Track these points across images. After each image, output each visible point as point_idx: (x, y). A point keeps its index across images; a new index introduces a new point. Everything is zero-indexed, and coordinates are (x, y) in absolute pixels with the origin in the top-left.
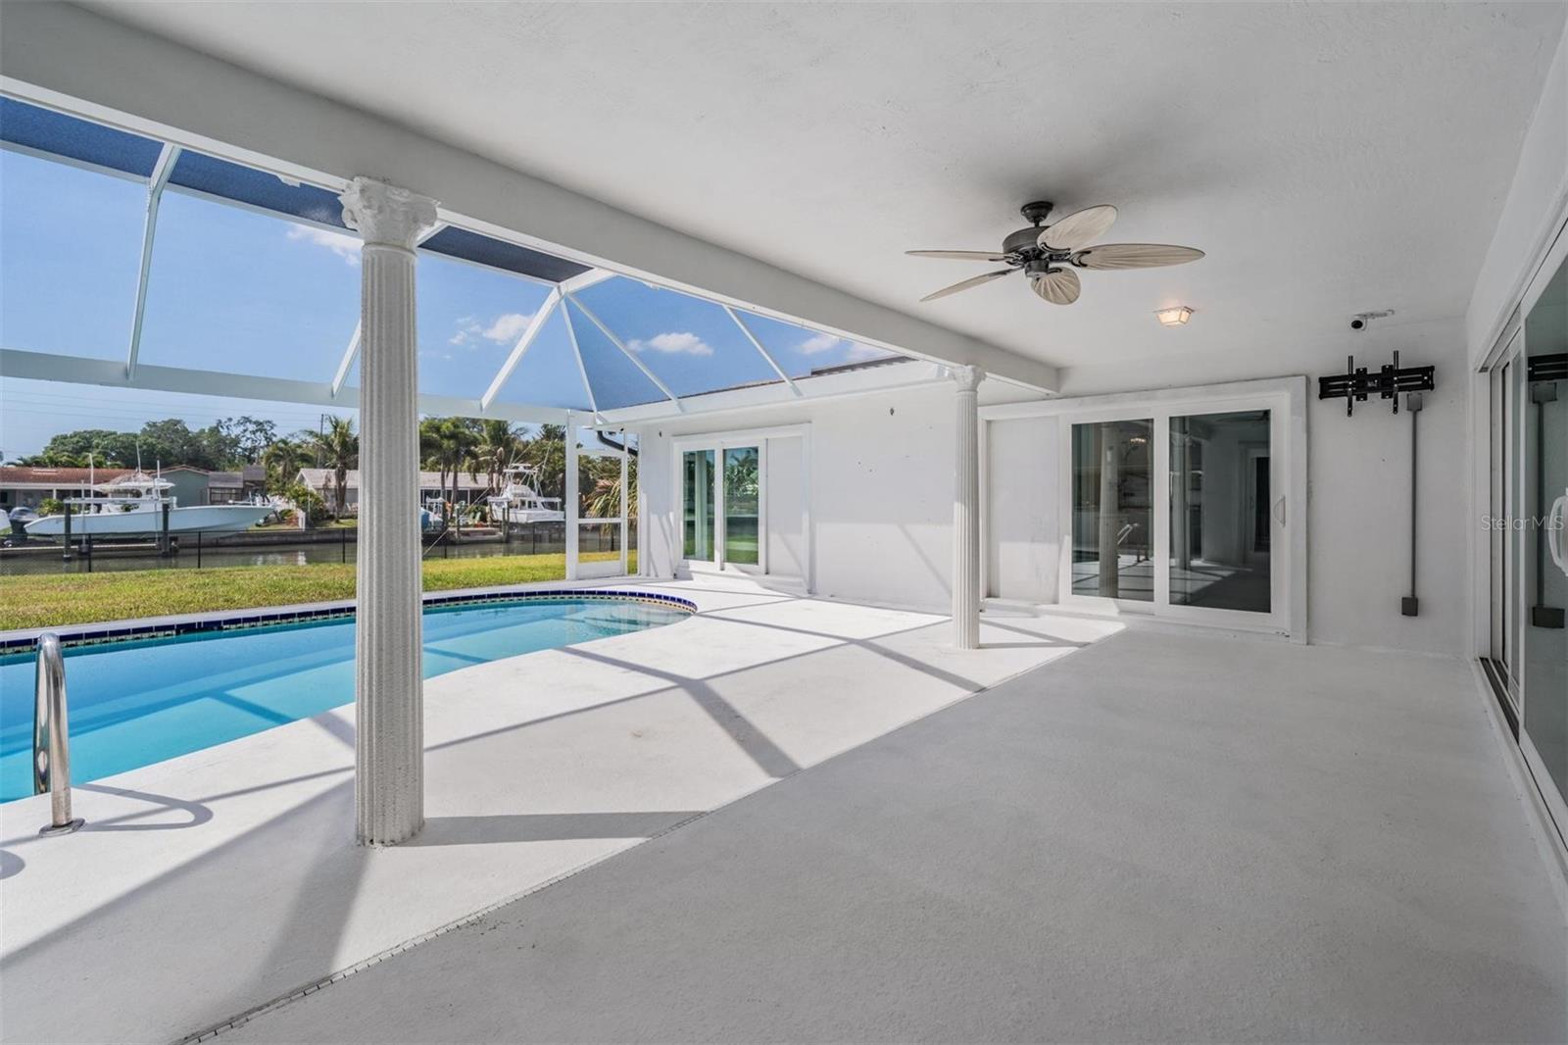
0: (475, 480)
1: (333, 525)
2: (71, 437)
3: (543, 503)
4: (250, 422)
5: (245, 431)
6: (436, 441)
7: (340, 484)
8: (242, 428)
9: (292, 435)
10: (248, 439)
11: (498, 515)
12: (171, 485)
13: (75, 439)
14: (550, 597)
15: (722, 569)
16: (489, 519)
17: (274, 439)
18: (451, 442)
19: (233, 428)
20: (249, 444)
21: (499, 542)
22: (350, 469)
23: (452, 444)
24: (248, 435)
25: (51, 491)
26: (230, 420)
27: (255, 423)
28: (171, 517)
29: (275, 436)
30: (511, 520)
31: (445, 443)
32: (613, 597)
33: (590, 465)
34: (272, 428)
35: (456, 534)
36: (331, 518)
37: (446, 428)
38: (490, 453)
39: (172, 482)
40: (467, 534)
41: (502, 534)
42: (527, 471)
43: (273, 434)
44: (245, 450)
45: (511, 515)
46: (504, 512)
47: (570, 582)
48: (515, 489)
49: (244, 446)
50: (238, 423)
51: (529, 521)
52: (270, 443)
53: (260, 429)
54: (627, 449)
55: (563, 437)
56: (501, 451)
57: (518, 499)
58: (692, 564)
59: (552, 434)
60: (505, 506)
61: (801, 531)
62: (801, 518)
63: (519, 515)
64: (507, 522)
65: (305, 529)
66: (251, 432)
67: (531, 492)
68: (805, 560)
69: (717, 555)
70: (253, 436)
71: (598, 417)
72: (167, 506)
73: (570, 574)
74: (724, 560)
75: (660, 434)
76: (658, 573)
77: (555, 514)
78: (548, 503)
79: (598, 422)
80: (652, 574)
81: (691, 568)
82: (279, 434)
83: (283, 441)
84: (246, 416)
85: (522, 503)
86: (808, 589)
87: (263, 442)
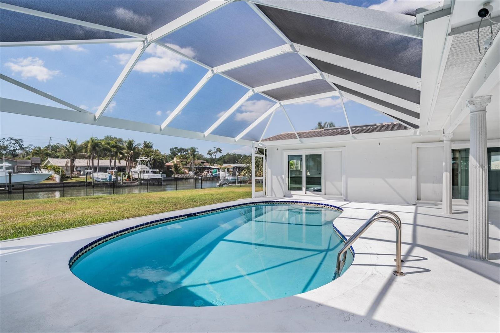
0: (120, 163)
1: (70, 181)
3: (151, 171)
4: (13, 140)
5: (10, 143)
6: (109, 148)
7: (72, 164)
8: (9, 142)
9: (31, 145)
10: (12, 146)
11: (136, 176)
12: (11, 165)
14: (265, 203)
15: (306, 193)
16: (131, 178)
17: (23, 146)
18: (115, 149)
19: (5, 142)
20: (12, 148)
21: (137, 186)
22: (76, 159)
23: (115, 150)
24: (11, 144)
26: (4, 139)
27: (15, 140)
28: (12, 177)
29: (24, 145)
30: (141, 178)
31: (112, 149)
32: (285, 203)
33: (163, 158)
34: (22, 142)
35: (121, 183)
36: (68, 177)
37: (112, 143)
38: (127, 153)
39: (11, 164)
40: (125, 183)
41: (138, 183)
42: (146, 160)
43: (22, 144)
44: (10, 151)
45: (141, 176)
46: (139, 175)
47: (254, 199)
48: (142, 166)
49: (10, 149)
50: (8, 140)
51: (149, 178)
52: (21, 148)
53: (17, 143)
54: (265, 154)
55: (151, 147)
56: (132, 152)
57: (143, 170)
58: (293, 192)
59: (147, 146)
60: (138, 172)
61: (342, 181)
62: (342, 177)
63: (144, 176)
64: (140, 178)
65: (59, 182)
66: (13, 144)
67: (147, 167)
68: (343, 191)
69: (304, 189)
70: (14, 145)
71: (261, 144)
72: (10, 174)
73: (253, 196)
74: (306, 191)
75: (277, 149)
76: (276, 195)
77: (158, 176)
78: (153, 171)
79: (260, 145)
80: (274, 195)
81: (292, 193)
82: (25, 145)
83: (27, 148)
84: (11, 137)
85: (144, 171)
86: (345, 199)
87: (18, 148)
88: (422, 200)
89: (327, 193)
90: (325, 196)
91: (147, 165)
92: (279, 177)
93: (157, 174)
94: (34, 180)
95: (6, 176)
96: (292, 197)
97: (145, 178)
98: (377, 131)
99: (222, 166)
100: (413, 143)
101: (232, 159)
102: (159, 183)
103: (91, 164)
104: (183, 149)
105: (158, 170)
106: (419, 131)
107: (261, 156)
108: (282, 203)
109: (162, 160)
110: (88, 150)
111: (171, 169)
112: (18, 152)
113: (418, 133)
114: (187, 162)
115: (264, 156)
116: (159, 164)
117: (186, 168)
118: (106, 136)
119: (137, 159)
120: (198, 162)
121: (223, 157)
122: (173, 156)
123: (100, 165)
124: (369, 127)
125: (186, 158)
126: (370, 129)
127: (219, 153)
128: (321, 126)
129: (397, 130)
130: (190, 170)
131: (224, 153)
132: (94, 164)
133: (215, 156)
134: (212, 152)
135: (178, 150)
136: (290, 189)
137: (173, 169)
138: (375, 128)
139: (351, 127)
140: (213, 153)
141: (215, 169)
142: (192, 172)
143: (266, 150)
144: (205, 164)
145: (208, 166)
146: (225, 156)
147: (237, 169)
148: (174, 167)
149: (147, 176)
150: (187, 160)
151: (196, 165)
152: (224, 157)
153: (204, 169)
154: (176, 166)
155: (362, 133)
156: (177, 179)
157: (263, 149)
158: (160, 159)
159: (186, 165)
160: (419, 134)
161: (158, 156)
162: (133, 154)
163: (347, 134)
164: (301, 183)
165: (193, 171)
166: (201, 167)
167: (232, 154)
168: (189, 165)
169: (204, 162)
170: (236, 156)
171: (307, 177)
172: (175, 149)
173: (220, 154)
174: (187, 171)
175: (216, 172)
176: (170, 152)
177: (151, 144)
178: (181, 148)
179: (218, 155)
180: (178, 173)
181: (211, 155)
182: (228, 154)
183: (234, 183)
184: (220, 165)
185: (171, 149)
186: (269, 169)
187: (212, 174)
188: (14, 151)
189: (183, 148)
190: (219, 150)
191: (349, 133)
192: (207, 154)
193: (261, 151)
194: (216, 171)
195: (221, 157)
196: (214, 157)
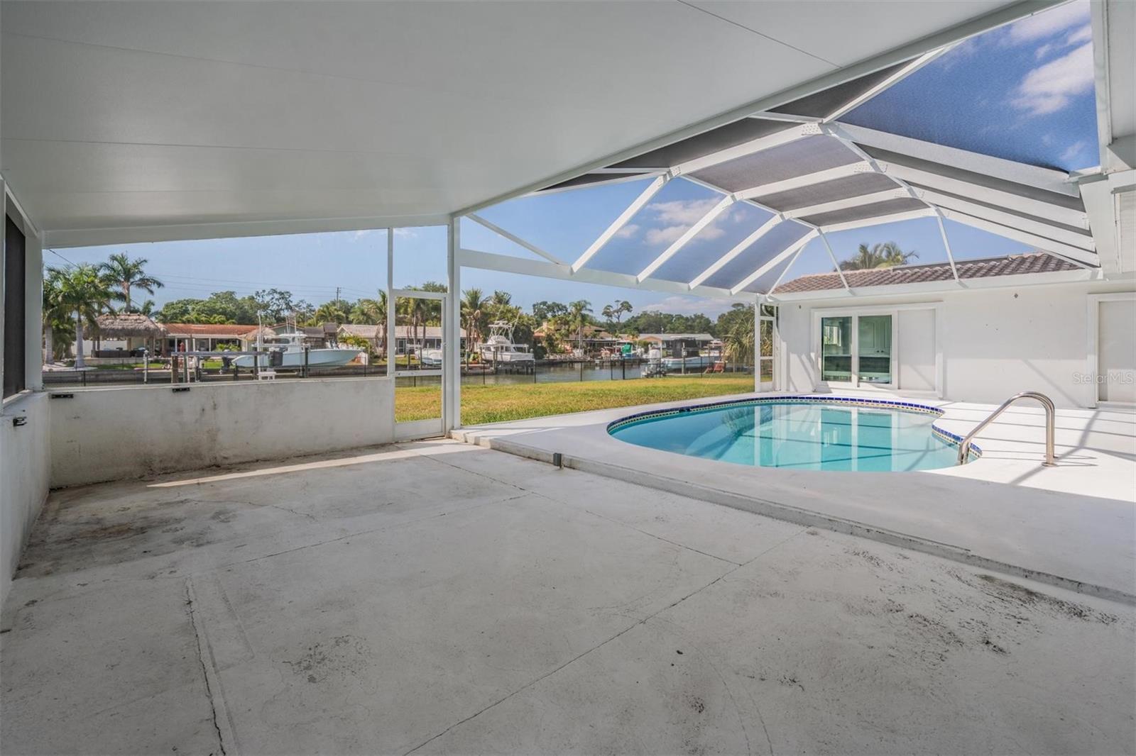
1: (381, 363)
2: (177, 304)
3: (514, 348)
4: (276, 292)
5: (273, 298)
8: (271, 296)
9: (302, 301)
10: (275, 304)
11: (488, 356)
13: (180, 305)
15: (858, 386)
16: (480, 359)
17: (291, 304)
19: (265, 297)
20: (275, 308)
24: (275, 301)
25: (208, 339)
26: (264, 291)
27: (279, 293)
28: (308, 356)
29: (292, 302)
30: (498, 360)
34: (290, 296)
36: (377, 357)
38: (469, 314)
40: (472, 368)
41: (492, 368)
42: (505, 326)
43: (290, 300)
44: (273, 311)
45: (498, 356)
46: (493, 354)
47: (758, 393)
48: (498, 338)
49: (273, 309)
50: (269, 294)
51: (512, 360)
52: (289, 307)
53: (283, 298)
54: (775, 315)
55: (507, 302)
56: (478, 313)
57: (500, 345)
58: (831, 384)
59: (501, 299)
60: (493, 350)
61: (934, 364)
62: (935, 357)
63: (503, 356)
64: (496, 360)
65: (367, 364)
66: (276, 299)
67: (507, 340)
68: (938, 381)
69: (855, 378)
70: (277, 302)
71: (770, 297)
72: (306, 349)
73: (757, 388)
74: (859, 381)
75: (800, 307)
76: (798, 388)
77: (527, 356)
78: (517, 348)
79: (769, 300)
80: (792, 389)
81: (830, 386)
82: (294, 301)
83: (296, 306)
84: (274, 288)
85: (502, 348)
86: (941, 397)
87: (284, 306)
88: (1111, 401)
89: (902, 386)
90: (900, 391)
91: (507, 335)
92: (804, 357)
93: (525, 352)
94: (337, 361)
95: (302, 353)
96: (831, 392)
97: (504, 360)
98: (1011, 273)
99: (637, 337)
100: (1090, 293)
101: (654, 324)
102: (527, 369)
103: (413, 335)
104: (558, 305)
105: (526, 346)
106: (1102, 272)
107: (769, 318)
108: (818, 401)
109: (528, 327)
110: (409, 309)
111: (540, 345)
112: (285, 313)
113: (1100, 276)
114: (568, 330)
115: (773, 319)
116: (522, 335)
117: (567, 341)
118: (426, 283)
119: (490, 326)
120: (589, 330)
121: (635, 319)
122: (539, 319)
123: (428, 336)
124: (993, 263)
125: (567, 323)
126: (994, 267)
127: (626, 311)
128: (867, 252)
129: (1054, 270)
130: (575, 347)
131: (636, 312)
132: (418, 335)
133: (618, 318)
134: (612, 310)
135: (548, 307)
136: (826, 379)
137: (544, 344)
138: (1007, 266)
139: (956, 263)
140: (615, 311)
141: (625, 343)
142: (578, 351)
143: (777, 308)
144: (603, 334)
145: (610, 339)
146: (638, 317)
147: (684, 344)
148: (547, 340)
149: (509, 357)
150: (569, 327)
151: (586, 337)
152: (636, 321)
153: (602, 344)
154: (549, 339)
155: (978, 277)
156: (553, 364)
157: (772, 307)
158: (524, 325)
159: (567, 336)
160: (1102, 278)
161: (521, 320)
162: (479, 316)
163: (946, 278)
164: (848, 369)
165: (581, 348)
166: (595, 340)
167: (653, 315)
168: (572, 337)
169: (600, 331)
170: (661, 318)
171: (862, 359)
172: (542, 306)
173: (629, 313)
174: (568, 347)
175: (629, 351)
176: (532, 310)
177: (506, 297)
178: (554, 303)
179: (625, 317)
180: (554, 352)
181: (611, 316)
182: (645, 314)
183: (678, 371)
184: (633, 335)
185: (534, 306)
186: (784, 341)
187: (621, 355)
188: (278, 311)
189: (558, 302)
190: (627, 306)
191: (951, 276)
192: (603, 314)
193: (769, 311)
194: (628, 348)
195: (629, 320)
196: (615, 320)
